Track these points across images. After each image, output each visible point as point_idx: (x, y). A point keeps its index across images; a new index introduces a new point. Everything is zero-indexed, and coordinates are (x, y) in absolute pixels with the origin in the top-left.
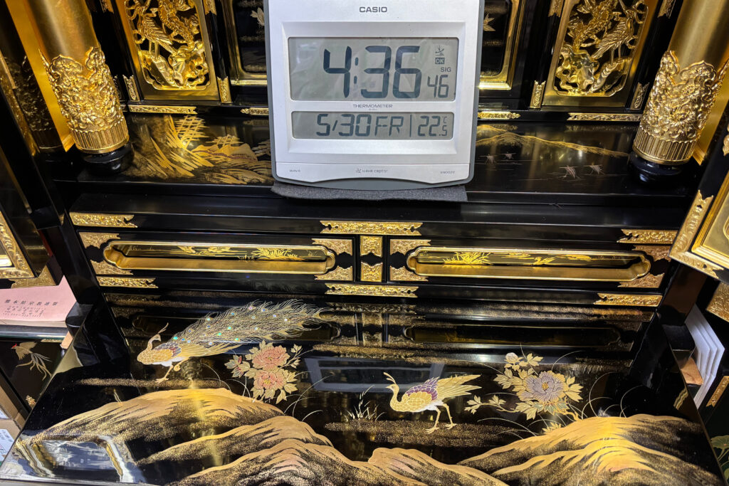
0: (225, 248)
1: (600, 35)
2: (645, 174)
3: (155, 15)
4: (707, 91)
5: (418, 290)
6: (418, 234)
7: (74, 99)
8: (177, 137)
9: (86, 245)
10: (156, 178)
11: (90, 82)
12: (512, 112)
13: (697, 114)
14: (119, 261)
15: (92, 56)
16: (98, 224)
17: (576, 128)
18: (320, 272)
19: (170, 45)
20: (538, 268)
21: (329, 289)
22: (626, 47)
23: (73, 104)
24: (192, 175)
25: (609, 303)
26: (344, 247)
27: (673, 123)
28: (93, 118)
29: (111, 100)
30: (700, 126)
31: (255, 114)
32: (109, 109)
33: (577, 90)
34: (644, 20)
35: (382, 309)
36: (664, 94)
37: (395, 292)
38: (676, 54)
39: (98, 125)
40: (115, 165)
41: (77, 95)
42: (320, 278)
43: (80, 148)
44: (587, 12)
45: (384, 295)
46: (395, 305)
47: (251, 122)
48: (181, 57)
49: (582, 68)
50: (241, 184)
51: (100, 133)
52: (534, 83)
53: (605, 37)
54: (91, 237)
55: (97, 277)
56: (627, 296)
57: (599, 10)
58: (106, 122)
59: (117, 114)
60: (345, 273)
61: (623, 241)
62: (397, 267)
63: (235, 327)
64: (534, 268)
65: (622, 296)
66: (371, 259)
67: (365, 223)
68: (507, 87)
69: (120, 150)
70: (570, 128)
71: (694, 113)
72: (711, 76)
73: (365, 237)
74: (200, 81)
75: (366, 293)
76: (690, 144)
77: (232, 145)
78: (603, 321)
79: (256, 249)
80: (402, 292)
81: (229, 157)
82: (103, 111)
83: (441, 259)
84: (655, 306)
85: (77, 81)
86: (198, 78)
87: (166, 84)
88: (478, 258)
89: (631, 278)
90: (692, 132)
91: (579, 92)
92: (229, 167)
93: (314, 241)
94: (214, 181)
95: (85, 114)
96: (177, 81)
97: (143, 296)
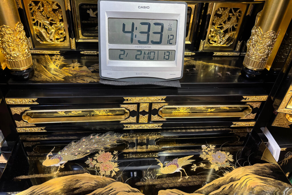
0: (79, 111)
1: (225, 22)
2: (248, 74)
3: (42, 11)
4: (273, 42)
5: (163, 125)
6: (164, 101)
7: (9, 46)
8: (53, 64)
9: (13, 113)
10: (47, 82)
11: (17, 38)
12: (192, 52)
13: (269, 51)
14: (29, 120)
15: (18, 26)
16: (19, 103)
17: (216, 58)
18: (122, 119)
19: (48, 24)
20: (209, 113)
21: (125, 127)
22: (234, 27)
23: (9, 48)
24: (64, 80)
25: (236, 126)
26: (133, 108)
27: (260, 54)
28: (18, 54)
29: (26, 46)
30: (269, 55)
31: (87, 54)
32: (25, 50)
33: (216, 44)
34: (241, 17)
35: (147, 135)
36: (256, 43)
37: (153, 127)
38: (261, 28)
39: (20, 57)
40: (26, 76)
41: (11, 44)
42: (122, 122)
43: (10, 68)
44: (220, 13)
45: (148, 128)
46: (153, 133)
47: (85, 57)
48: (53, 29)
49: (218, 35)
50: (86, 83)
51: (20, 61)
52: (200, 41)
53: (227, 23)
54: (16, 110)
55: (17, 128)
56: (243, 123)
57: (225, 13)
58: (23, 56)
59: (28, 53)
60: (133, 119)
61: (243, 101)
62: (154, 115)
63: (86, 145)
64: (207, 113)
65: (241, 123)
66: (144, 113)
67: (142, 98)
68: (189, 43)
69: (28, 69)
70: (214, 58)
71: (268, 50)
72: (275, 36)
73: (142, 104)
74: (62, 40)
75: (141, 128)
76: (266, 62)
77: (79, 67)
78: (234, 133)
79: (93, 111)
80: (156, 126)
81: (78, 72)
82: (22, 51)
83: (171, 111)
84: (253, 126)
85: (11, 37)
86: (60, 38)
87: (46, 41)
88: (186, 110)
89: (245, 116)
90: (267, 57)
91: (217, 44)
92: (79, 76)
93: (121, 106)
94: (74, 82)
95: (14, 52)
96: (51, 40)
97: (39, 136)
